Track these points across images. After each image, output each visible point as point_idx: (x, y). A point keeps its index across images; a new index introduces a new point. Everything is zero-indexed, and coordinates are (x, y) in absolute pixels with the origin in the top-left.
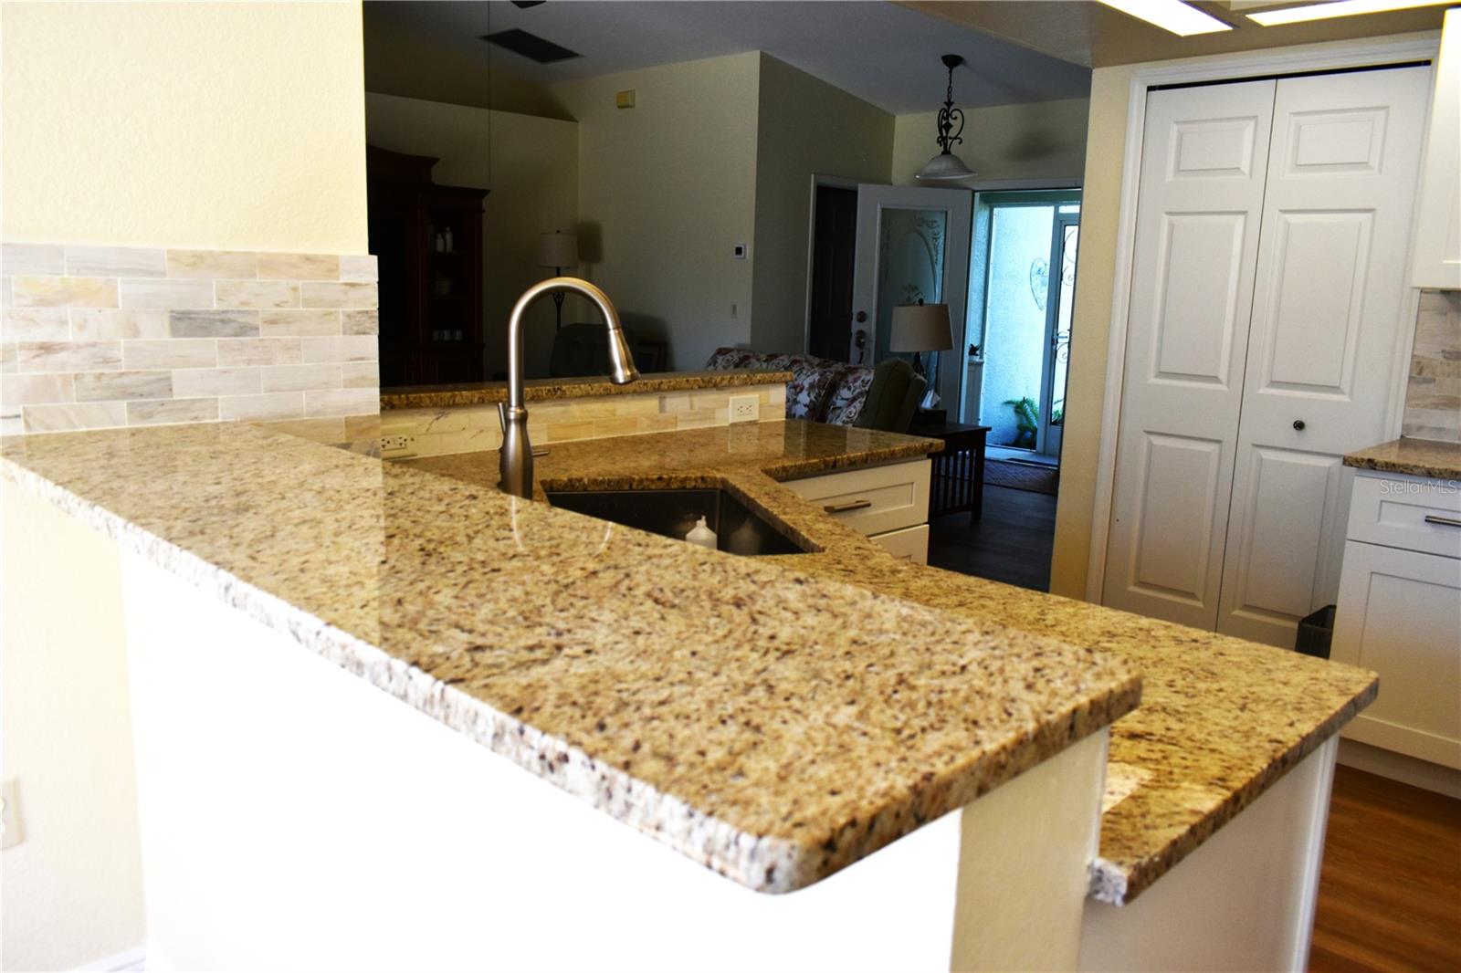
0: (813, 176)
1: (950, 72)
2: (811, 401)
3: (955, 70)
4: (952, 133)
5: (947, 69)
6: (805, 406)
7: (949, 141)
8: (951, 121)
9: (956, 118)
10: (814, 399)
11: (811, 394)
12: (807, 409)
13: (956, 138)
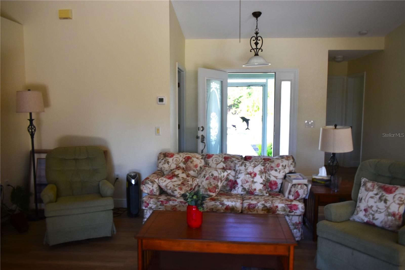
0: (177, 63)
1: (257, 19)
2: (264, 181)
3: (259, 18)
4: (259, 46)
5: (255, 19)
6: (261, 183)
7: (258, 50)
8: (258, 41)
9: (260, 40)
10: (265, 179)
11: (263, 177)
12: (262, 185)
13: (260, 49)
